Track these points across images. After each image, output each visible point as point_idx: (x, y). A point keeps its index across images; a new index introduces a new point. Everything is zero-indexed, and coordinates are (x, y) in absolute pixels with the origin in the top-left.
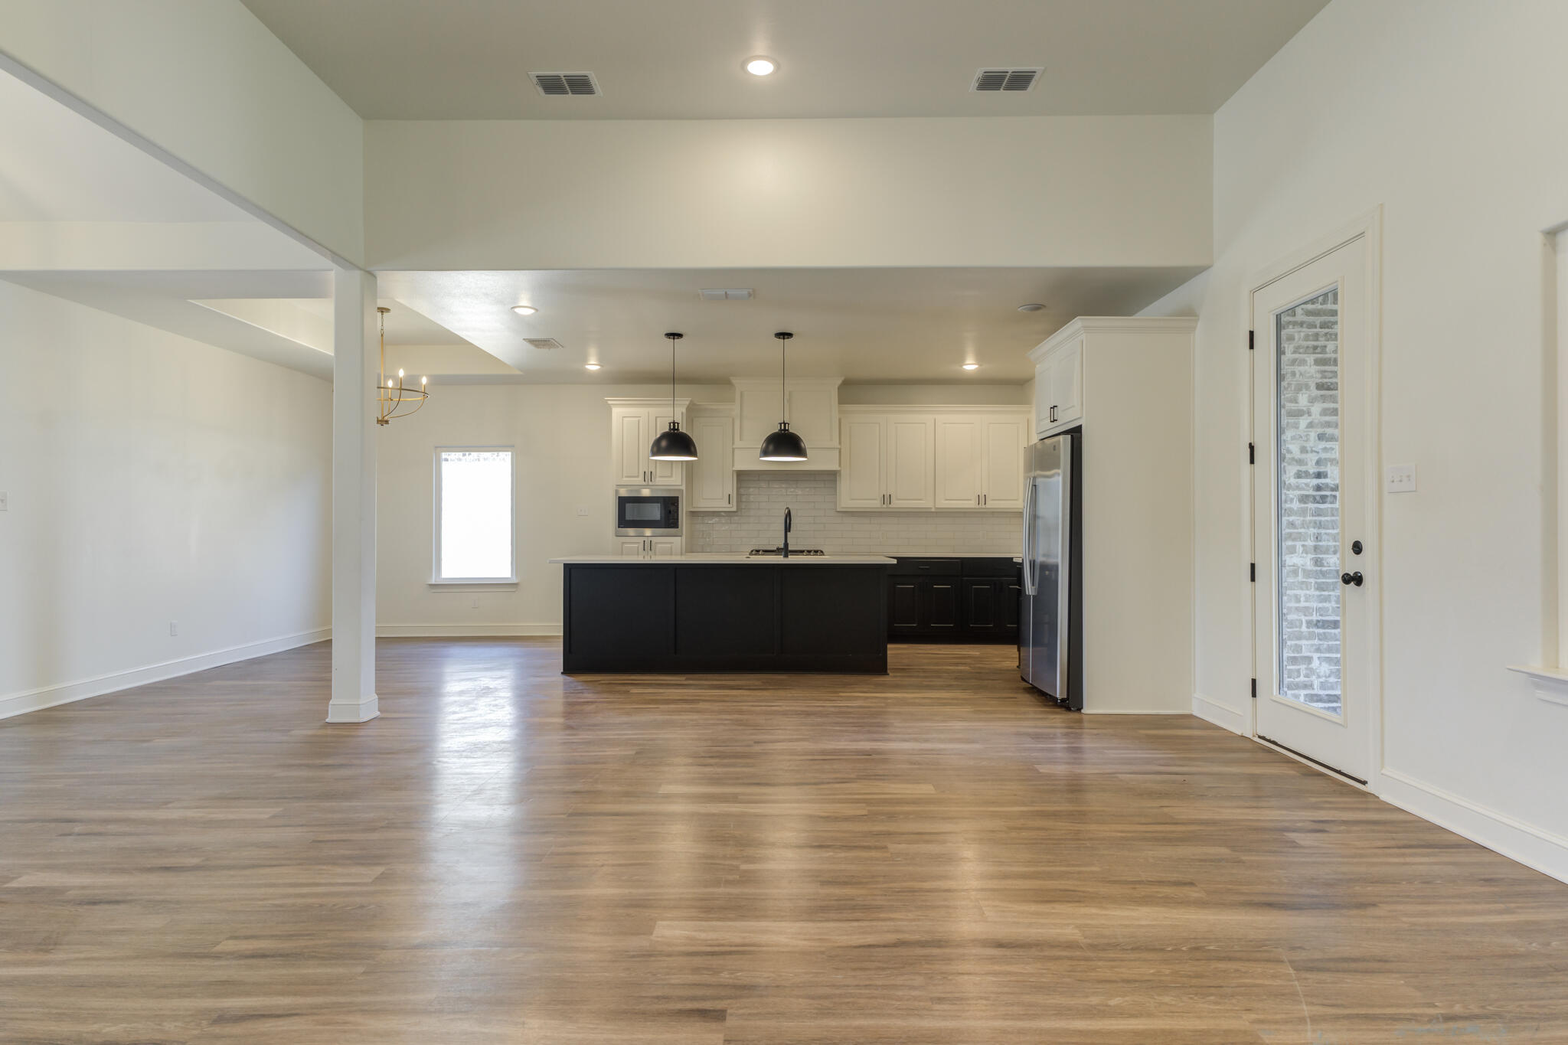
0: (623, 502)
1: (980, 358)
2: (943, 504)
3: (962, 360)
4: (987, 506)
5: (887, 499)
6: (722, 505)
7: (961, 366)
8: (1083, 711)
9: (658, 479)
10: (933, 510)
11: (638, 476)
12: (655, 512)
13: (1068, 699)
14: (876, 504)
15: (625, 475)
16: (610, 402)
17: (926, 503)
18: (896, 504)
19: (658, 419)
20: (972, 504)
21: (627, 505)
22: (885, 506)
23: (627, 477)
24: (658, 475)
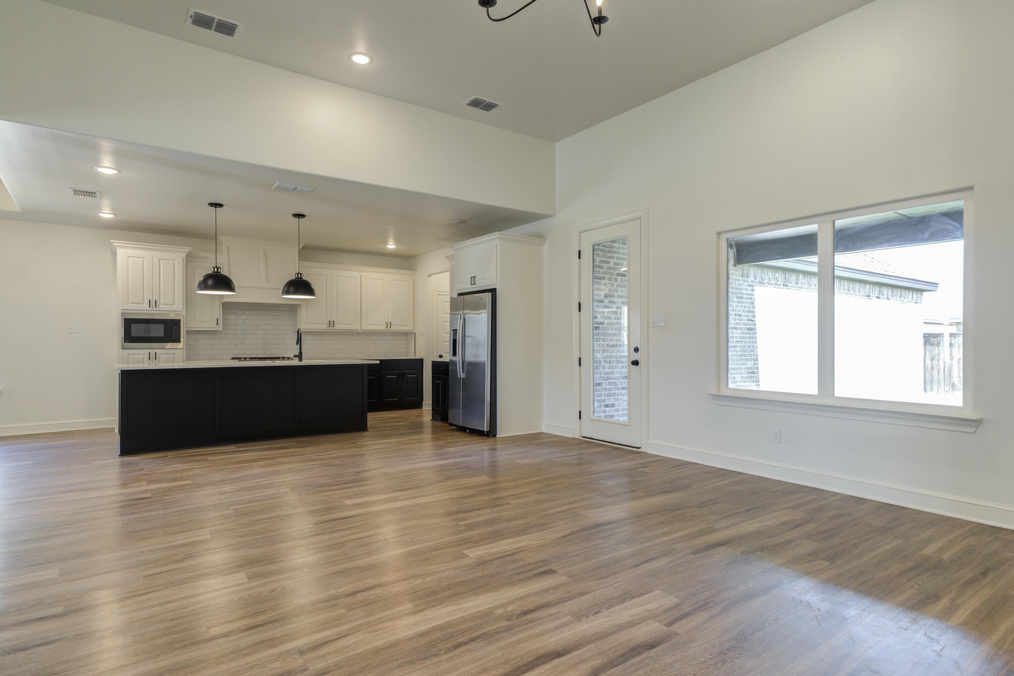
0: (129, 323)
1: (397, 242)
2: (366, 327)
3: (385, 242)
4: (391, 329)
5: (331, 324)
6: (212, 326)
7: (386, 245)
8: (497, 436)
9: (161, 306)
10: (360, 331)
11: (143, 303)
12: (159, 331)
13: (490, 431)
14: (325, 327)
15: (130, 301)
16: (114, 244)
17: (355, 327)
18: (338, 327)
19: (162, 262)
20: (383, 328)
21: (133, 325)
22: (330, 328)
23: (132, 303)
24: (162, 302)
